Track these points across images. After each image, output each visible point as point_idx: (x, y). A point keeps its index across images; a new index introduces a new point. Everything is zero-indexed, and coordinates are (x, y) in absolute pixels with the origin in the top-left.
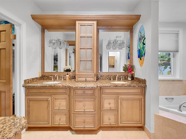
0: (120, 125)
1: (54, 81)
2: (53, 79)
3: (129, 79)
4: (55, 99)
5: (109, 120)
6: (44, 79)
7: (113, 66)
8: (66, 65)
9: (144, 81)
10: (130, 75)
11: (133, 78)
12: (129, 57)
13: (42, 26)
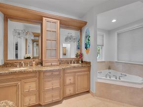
0: (77, 93)
1: (20, 67)
2: (18, 66)
3: (80, 62)
4: (25, 83)
5: (70, 91)
6: (7, 67)
7: (65, 54)
8: (26, 53)
9: (89, 63)
10: (80, 60)
11: (82, 62)
12: (79, 48)
13: (5, 15)
